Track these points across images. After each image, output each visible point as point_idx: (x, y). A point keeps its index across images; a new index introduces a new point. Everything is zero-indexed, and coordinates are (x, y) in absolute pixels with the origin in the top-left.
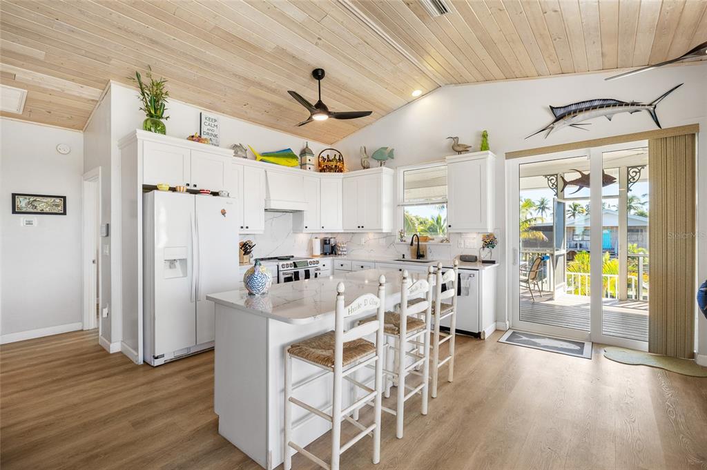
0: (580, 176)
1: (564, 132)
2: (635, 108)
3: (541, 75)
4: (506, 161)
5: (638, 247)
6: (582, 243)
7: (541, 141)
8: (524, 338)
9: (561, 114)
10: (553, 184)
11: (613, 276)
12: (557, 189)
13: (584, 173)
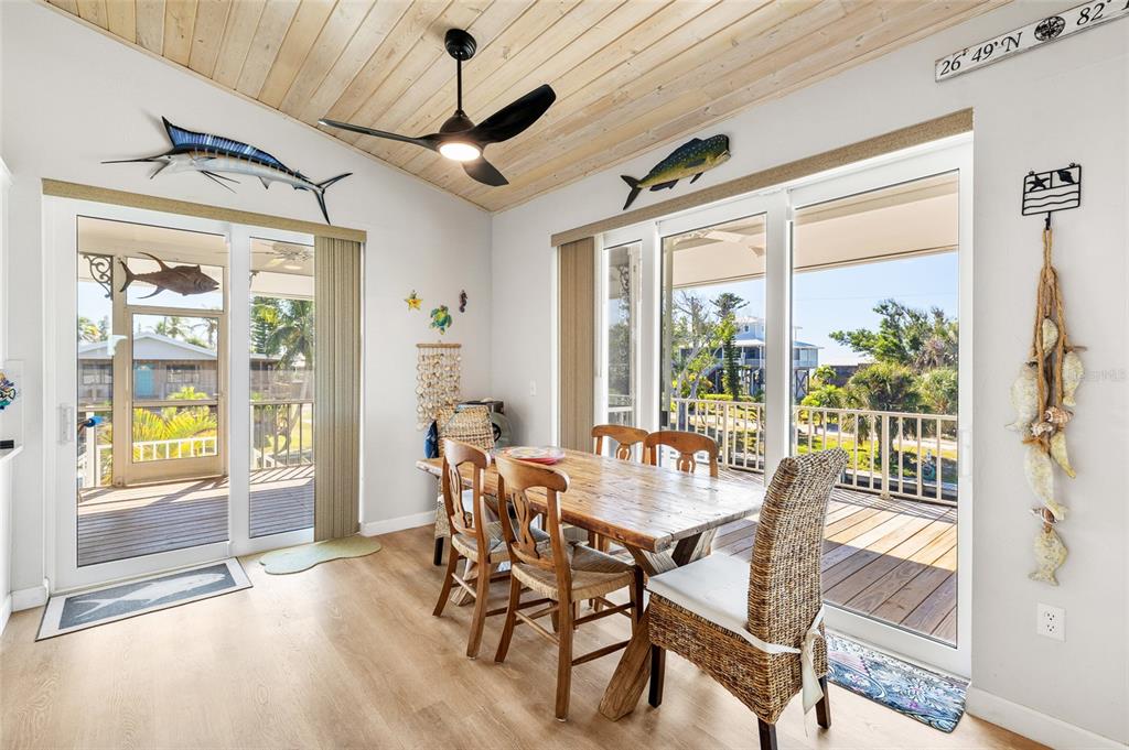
0: (160, 270)
1: (184, 178)
2: (300, 182)
3: (141, 44)
4: (44, 197)
5: (195, 392)
6: (100, 387)
7: (138, 179)
8: (105, 602)
9: (184, 144)
10: (103, 274)
11: (185, 440)
12: (112, 285)
13: (166, 263)
